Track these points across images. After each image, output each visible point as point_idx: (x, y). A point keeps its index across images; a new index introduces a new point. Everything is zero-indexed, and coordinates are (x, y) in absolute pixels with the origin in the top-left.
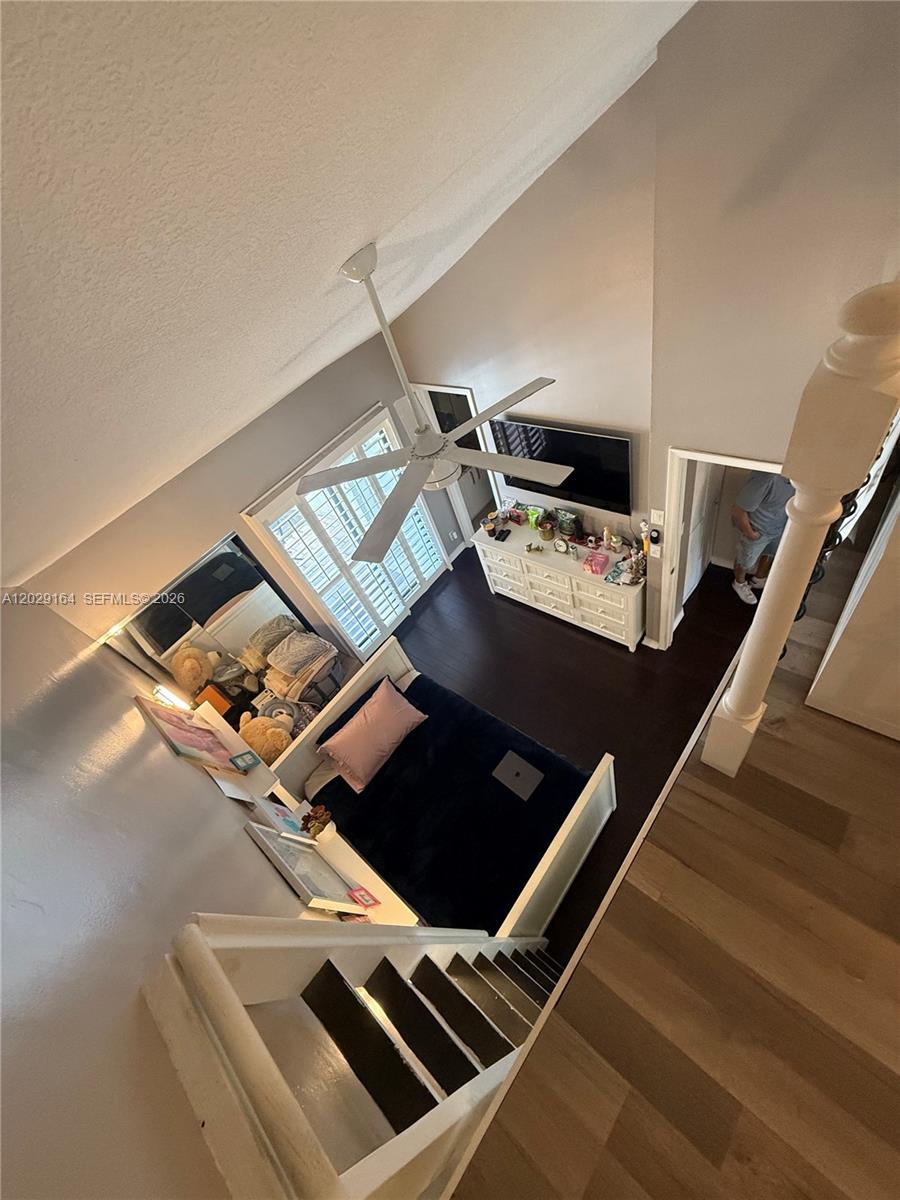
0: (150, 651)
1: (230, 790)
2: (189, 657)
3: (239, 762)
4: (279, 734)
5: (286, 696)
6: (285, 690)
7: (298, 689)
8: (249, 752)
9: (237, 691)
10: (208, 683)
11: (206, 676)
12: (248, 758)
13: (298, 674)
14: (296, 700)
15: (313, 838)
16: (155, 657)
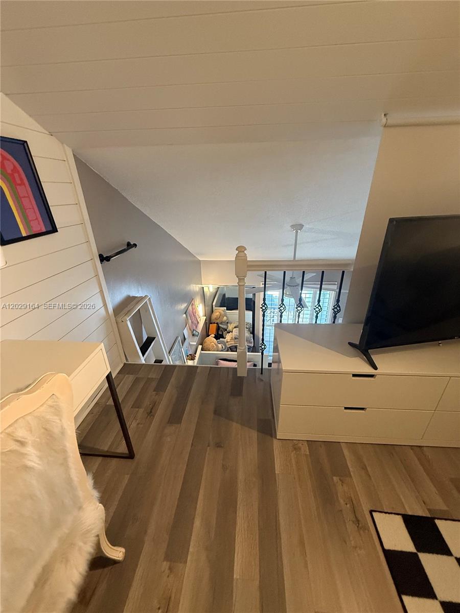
0: (214, 304)
1: (186, 332)
2: (220, 312)
3: (194, 332)
4: (214, 347)
5: (227, 342)
6: (229, 340)
7: (231, 344)
8: (199, 333)
9: (221, 333)
10: (217, 323)
11: (218, 321)
12: (197, 333)
13: (236, 340)
14: (228, 346)
15: (187, 359)
16: (214, 306)
